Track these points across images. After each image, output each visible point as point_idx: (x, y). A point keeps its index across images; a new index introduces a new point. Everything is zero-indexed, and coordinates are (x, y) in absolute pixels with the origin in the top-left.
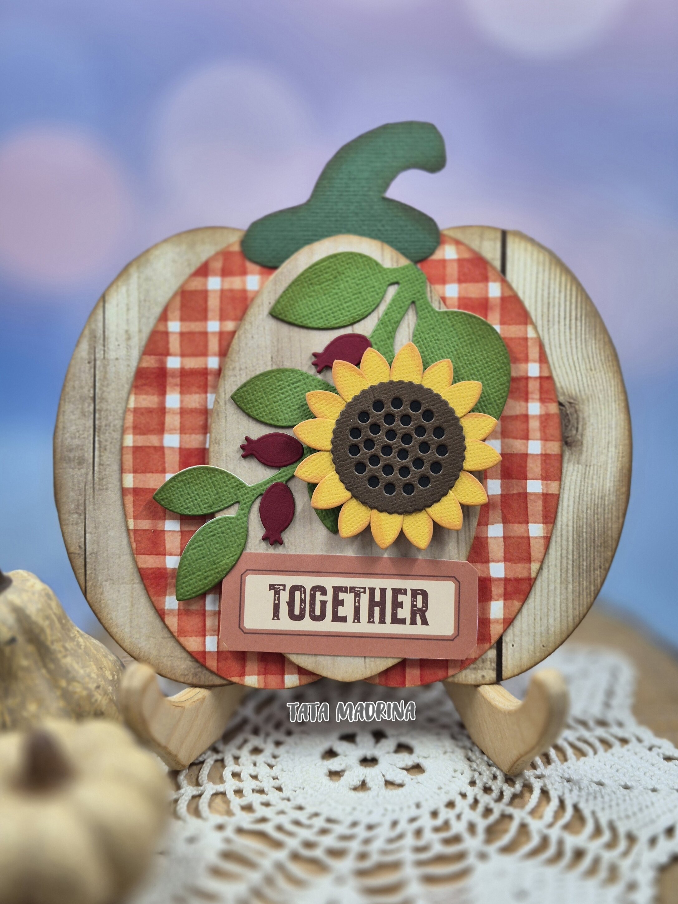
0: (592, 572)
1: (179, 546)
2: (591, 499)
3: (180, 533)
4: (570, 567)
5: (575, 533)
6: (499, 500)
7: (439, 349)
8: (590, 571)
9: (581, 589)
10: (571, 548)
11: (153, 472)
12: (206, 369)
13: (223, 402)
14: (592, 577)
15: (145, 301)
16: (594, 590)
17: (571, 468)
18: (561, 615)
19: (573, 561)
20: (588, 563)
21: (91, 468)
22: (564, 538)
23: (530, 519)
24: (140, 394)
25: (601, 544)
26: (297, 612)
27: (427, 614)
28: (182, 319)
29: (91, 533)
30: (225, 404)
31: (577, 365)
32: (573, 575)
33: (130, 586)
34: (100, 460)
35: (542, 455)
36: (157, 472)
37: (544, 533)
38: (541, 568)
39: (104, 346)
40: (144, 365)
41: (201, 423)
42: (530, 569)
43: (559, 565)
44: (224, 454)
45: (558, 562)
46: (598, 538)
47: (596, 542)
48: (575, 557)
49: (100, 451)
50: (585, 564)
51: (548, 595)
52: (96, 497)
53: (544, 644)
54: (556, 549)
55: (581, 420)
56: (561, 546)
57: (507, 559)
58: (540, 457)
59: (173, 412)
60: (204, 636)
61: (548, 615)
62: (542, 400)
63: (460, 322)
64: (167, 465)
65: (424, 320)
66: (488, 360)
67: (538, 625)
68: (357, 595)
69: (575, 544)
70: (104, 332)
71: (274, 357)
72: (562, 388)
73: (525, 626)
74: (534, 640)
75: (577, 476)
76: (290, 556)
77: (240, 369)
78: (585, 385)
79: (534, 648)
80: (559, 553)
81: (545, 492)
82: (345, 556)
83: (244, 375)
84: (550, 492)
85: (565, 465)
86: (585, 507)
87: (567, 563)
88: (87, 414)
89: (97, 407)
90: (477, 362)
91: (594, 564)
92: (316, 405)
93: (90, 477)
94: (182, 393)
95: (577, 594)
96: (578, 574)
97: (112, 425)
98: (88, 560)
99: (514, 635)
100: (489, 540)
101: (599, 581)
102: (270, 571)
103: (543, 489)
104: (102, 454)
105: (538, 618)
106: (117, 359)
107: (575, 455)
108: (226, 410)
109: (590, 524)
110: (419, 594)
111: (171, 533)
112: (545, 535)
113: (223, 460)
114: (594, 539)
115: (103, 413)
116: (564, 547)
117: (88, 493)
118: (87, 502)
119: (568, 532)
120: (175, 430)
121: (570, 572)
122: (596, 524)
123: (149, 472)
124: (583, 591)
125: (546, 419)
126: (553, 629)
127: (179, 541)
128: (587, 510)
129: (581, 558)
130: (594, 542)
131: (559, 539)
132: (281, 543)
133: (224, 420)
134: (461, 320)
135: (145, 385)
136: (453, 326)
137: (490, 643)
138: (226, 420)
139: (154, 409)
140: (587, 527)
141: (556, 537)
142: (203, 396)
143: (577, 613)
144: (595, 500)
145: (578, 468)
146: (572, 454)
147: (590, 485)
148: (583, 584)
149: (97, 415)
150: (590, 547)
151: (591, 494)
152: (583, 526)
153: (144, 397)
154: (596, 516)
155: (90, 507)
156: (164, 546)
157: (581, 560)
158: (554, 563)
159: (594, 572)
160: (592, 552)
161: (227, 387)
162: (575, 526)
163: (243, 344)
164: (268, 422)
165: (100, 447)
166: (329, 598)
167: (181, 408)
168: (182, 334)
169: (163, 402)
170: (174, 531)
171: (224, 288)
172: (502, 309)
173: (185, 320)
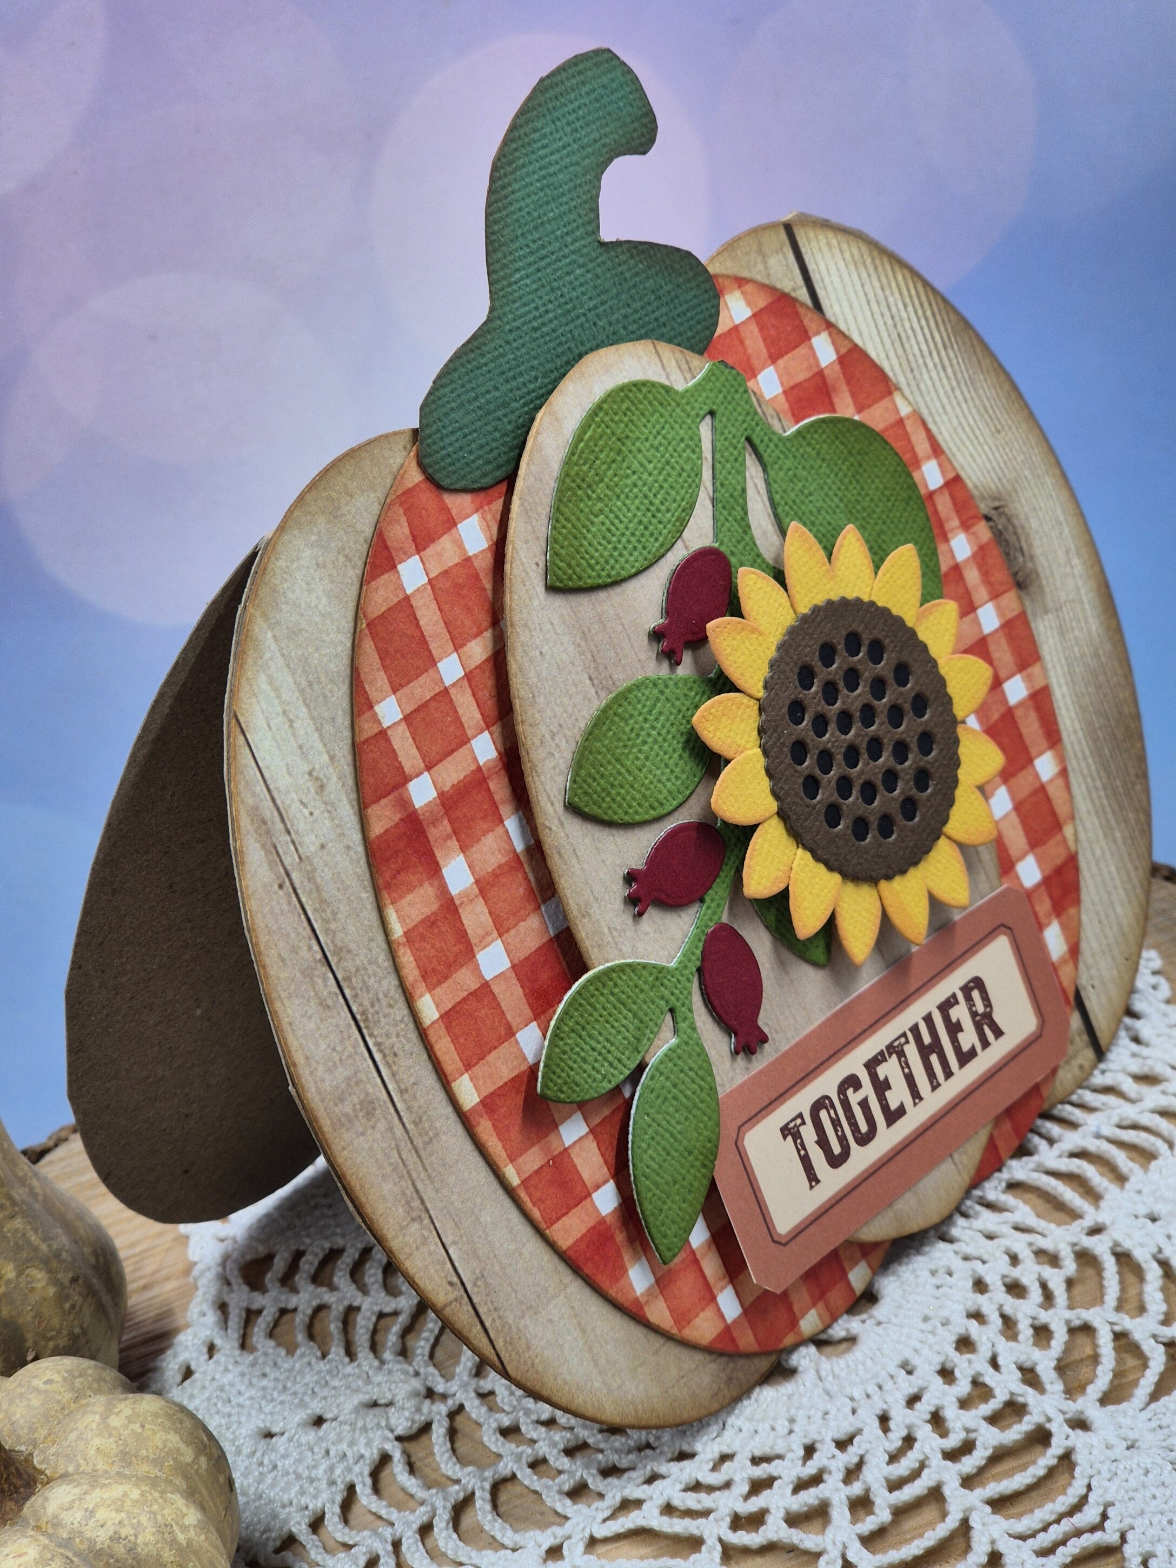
1: (602, 1161)
2: (1084, 666)
3: (591, 1138)
4: (1105, 802)
5: (1088, 739)
7: (819, 511)
10: (1093, 768)
11: (495, 1048)
12: (479, 769)
13: (556, 821)
15: (310, 685)
17: (1041, 628)
18: (1125, 890)
19: (1104, 789)
20: (1122, 779)
21: (392, 1110)
22: (1080, 757)
23: (1032, 752)
24: (401, 897)
25: (1123, 735)
26: (837, 1149)
27: (997, 1017)
28: (395, 689)
29: (455, 1243)
30: (562, 824)
31: (977, 432)
32: (1113, 814)
33: (562, 1297)
34: (397, 1082)
35: (1002, 626)
36: (502, 1040)
38: (1075, 829)
39: (289, 832)
40: (377, 829)
41: (521, 891)
42: (1065, 840)
43: (1091, 807)
44: (606, 930)
45: (1089, 802)
48: (1103, 780)
49: (387, 1063)
51: (1099, 868)
52: (427, 1163)
53: (1125, 955)
55: (1020, 531)
58: (1001, 633)
59: (469, 898)
60: (713, 1298)
61: (1111, 902)
62: (966, 526)
63: (825, 442)
64: (509, 1017)
65: (776, 466)
66: (887, 493)
67: (1107, 930)
68: (901, 1054)
69: (1096, 759)
70: (273, 798)
71: (593, 676)
72: (976, 487)
73: (1094, 943)
74: (1113, 957)
75: (1053, 636)
76: (786, 1055)
77: (553, 735)
78: (1002, 465)
79: (1118, 970)
81: (1031, 691)
82: (859, 997)
83: (563, 744)
84: (1037, 687)
85: (1033, 625)
86: (1083, 685)
87: (1099, 797)
88: (330, 1002)
89: (340, 977)
90: (877, 505)
92: (718, 734)
93: (399, 1131)
94: (463, 849)
95: (1130, 842)
96: (1117, 806)
97: (381, 996)
98: (475, 1300)
99: (1088, 968)
101: (1143, 799)
102: (770, 1104)
104: (395, 1068)
106: (323, 846)
107: (1038, 600)
108: (567, 836)
109: (1099, 710)
110: (972, 989)
111: (577, 1146)
112: (1060, 767)
113: (608, 943)
114: (1113, 733)
115: (354, 980)
116: (1085, 770)
117: (411, 1166)
118: (420, 1186)
119: (1080, 743)
120: (488, 934)
121: (1108, 809)
122: (1105, 704)
123: (490, 1052)
125: (983, 559)
126: (1125, 922)
127: (597, 1151)
128: (1086, 688)
132: (764, 1039)
133: (574, 861)
134: (824, 436)
135: (398, 872)
136: (818, 453)
137: (1069, 1005)
138: (577, 857)
139: (436, 913)
140: (1097, 718)
141: (1071, 762)
142: (499, 830)
144: (1089, 665)
145: (1049, 620)
146: (1033, 600)
147: (1074, 643)
148: (1129, 819)
149: (347, 992)
150: (1114, 749)
151: (1081, 657)
152: (1093, 720)
153: (410, 897)
154: (1100, 691)
155: (428, 1193)
156: (581, 1178)
157: (1112, 779)
158: (1084, 808)
159: (1134, 790)
161: (548, 788)
162: (1083, 725)
163: (533, 680)
164: (647, 817)
165: (385, 1056)
166: (867, 1090)
167: (477, 882)
168: (407, 719)
169: (443, 888)
170: (580, 1139)
171: (432, 575)
172: (848, 383)
173: (401, 686)
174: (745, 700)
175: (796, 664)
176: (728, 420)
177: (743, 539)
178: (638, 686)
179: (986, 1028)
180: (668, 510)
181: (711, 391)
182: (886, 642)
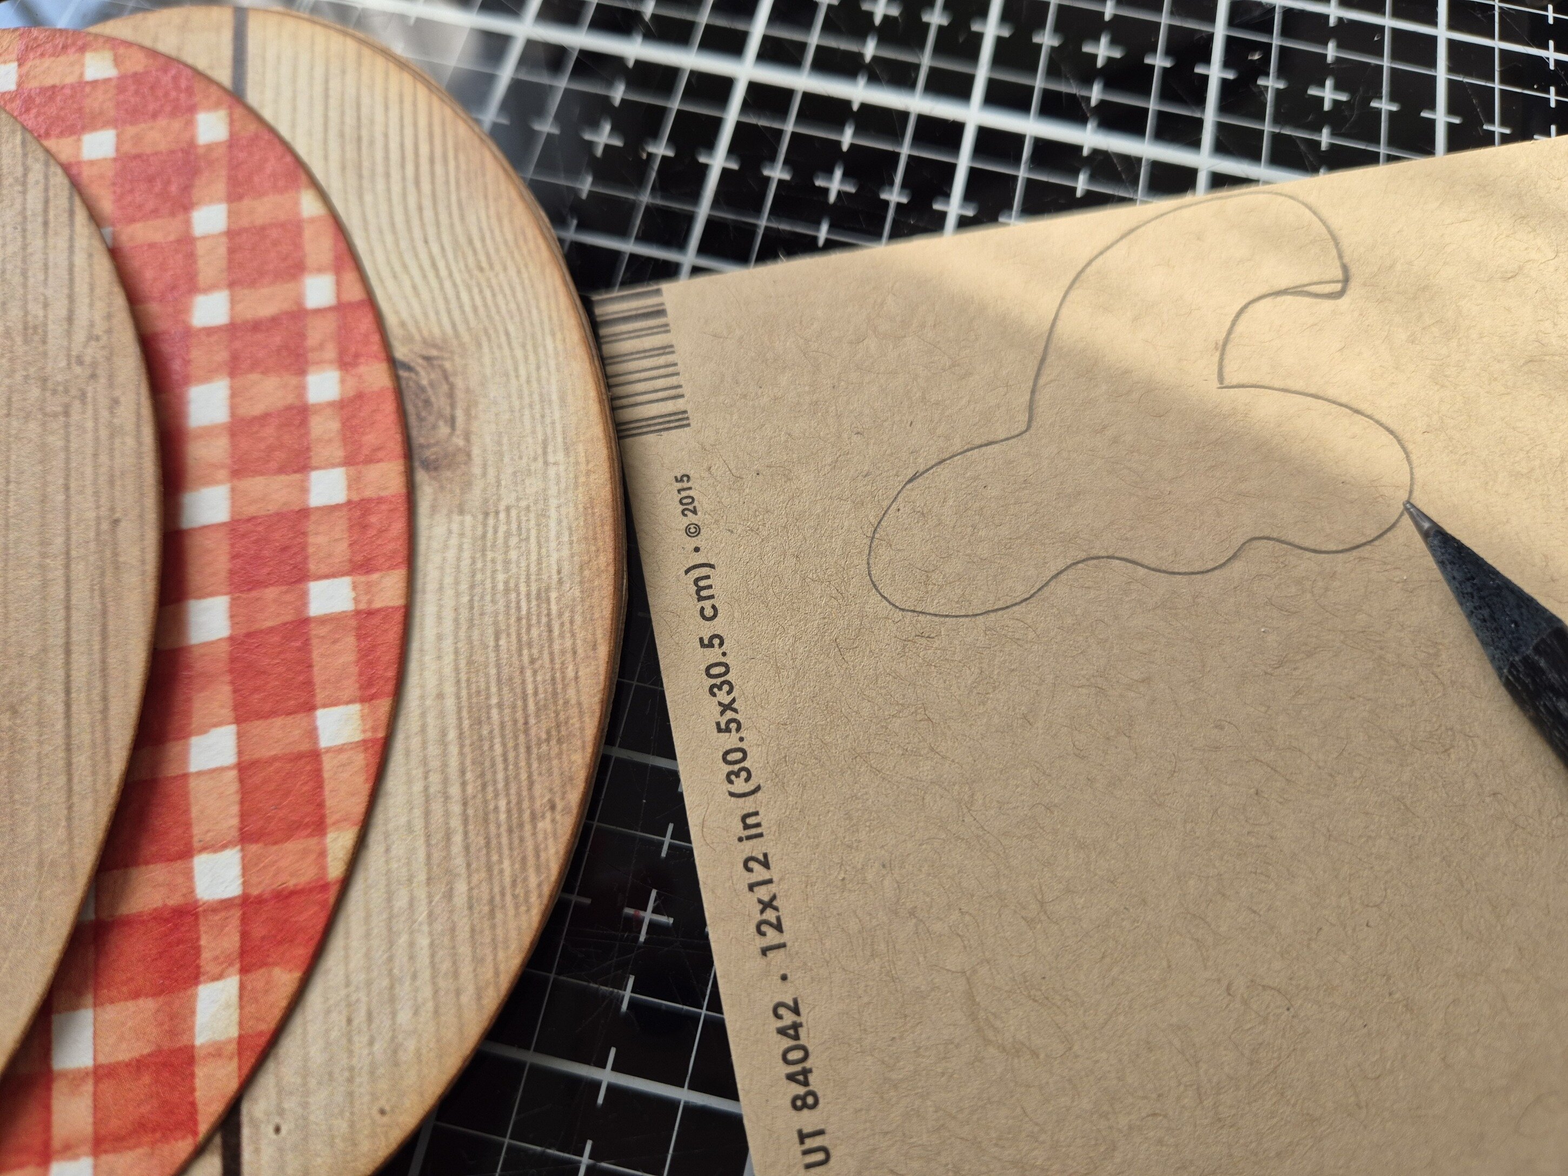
4: (456, 823)
6: (226, 654)
9: (497, 890)
16: (539, 885)
32: (467, 848)
35: (348, 504)
42: (322, 854)
48: (470, 790)
51: (390, 929)
54: (408, 774)
55: (460, 395)
56: (424, 762)
61: (392, 1000)
62: (345, 362)
67: (360, 1041)
72: (403, 324)
78: (468, 308)
80: (418, 787)
85: (423, 523)
96: (482, 842)
99: (280, 1091)
100: (193, 784)
103: (356, 600)
105: (360, 1018)
116: (435, 764)
121: (458, 839)
125: (356, 409)
128: (497, 639)
129: (490, 789)
131: (415, 742)
141: (407, 738)
143: (490, 974)
147: (499, 567)
152: (488, 688)
157: (490, 795)
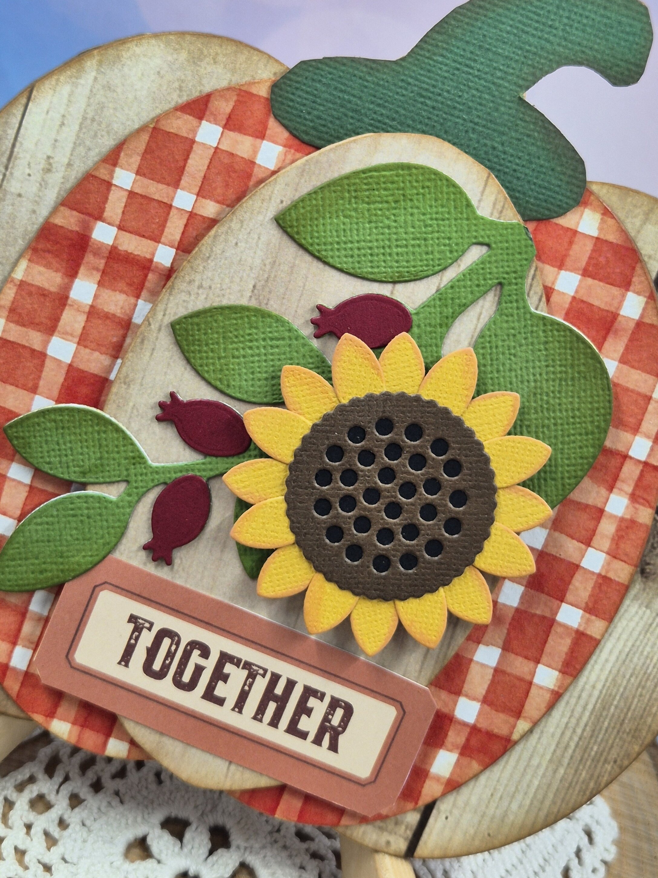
0: (601, 763)
1: (21, 506)
2: (643, 664)
3: (27, 489)
4: (573, 745)
5: (600, 701)
6: (511, 616)
7: (510, 370)
8: (598, 761)
9: (575, 780)
10: (585, 719)
11: (17, 386)
12: (151, 261)
13: (157, 325)
14: (598, 770)
15: (93, 120)
16: (593, 789)
17: (633, 609)
18: (532, 803)
19: (580, 739)
20: (601, 749)
22: (582, 702)
23: (544, 658)
24: (37, 263)
25: (630, 730)
26: (157, 666)
27: (342, 739)
28: (139, 173)
30: (160, 330)
32: (572, 757)
35: (599, 575)
36: (24, 387)
37: (555, 686)
38: (531, 731)
39: (6, 168)
40: (58, 221)
41: (115, 339)
42: (514, 726)
43: (558, 736)
44: (131, 404)
45: (559, 731)
46: (630, 720)
47: (625, 725)
48: (585, 734)
50: (595, 748)
51: (525, 770)
53: (491, 832)
54: (563, 712)
56: (573, 711)
57: (486, 701)
58: (595, 577)
59: (78, 308)
60: (14, 644)
61: (513, 797)
62: (634, 498)
63: (559, 342)
64: (41, 383)
65: (506, 318)
66: (577, 413)
67: (493, 805)
68: (252, 676)
69: (593, 718)
70: (14, 146)
71: (257, 287)
73: (474, 800)
74: (480, 822)
75: (637, 624)
76: (175, 587)
77: (200, 287)
79: (475, 833)
80: (565, 720)
81: (581, 629)
82: (255, 617)
83: (203, 297)
84: (589, 632)
85: (627, 602)
86: (630, 671)
87: (571, 738)
90: (560, 411)
91: (609, 753)
92: (293, 389)
94: (100, 284)
95: (567, 785)
96: (579, 758)
99: (454, 805)
100: (473, 665)
101: (605, 778)
102: (138, 595)
103: (580, 625)
105: (497, 796)
106: (20, 195)
107: (648, 594)
108: (157, 339)
109: (627, 698)
110: (341, 707)
111: (14, 483)
112: (556, 689)
113: (126, 411)
114: (623, 720)
116: (576, 715)
119: (590, 696)
120: (72, 335)
121: (570, 751)
122: (636, 700)
123: (12, 385)
124: (577, 783)
125: (627, 527)
126: (511, 817)
127: (24, 499)
128: (631, 676)
129: (593, 739)
130: (621, 725)
131: (573, 701)
132: (169, 562)
133: (148, 354)
134: (562, 339)
135: (49, 251)
136: (546, 343)
137: (416, 803)
138: (152, 354)
139: (51, 293)
140: (620, 699)
141: (570, 697)
142: (132, 300)
143: (555, 810)
144: (648, 668)
145: (644, 613)
146: (644, 589)
147: (650, 644)
148: (581, 774)
150: (614, 728)
151: (647, 657)
152: (615, 696)
153: (42, 269)
154: (640, 690)
157: (593, 741)
158: (552, 730)
159: (603, 764)
160: (613, 737)
161: (170, 305)
162: (604, 692)
163: (217, 250)
164: (213, 382)
166: (210, 664)
167: (92, 306)
168: (132, 194)
169: (67, 288)
170: (19, 482)
171: (222, 147)
172: (631, 340)
173: (144, 175)
174: (332, 394)
175: (384, 412)
176: (496, 261)
177: (435, 326)
178: (278, 320)
179: (327, 737)
180: (397, 262)
181: (501, 235)
182: (466, 471)
